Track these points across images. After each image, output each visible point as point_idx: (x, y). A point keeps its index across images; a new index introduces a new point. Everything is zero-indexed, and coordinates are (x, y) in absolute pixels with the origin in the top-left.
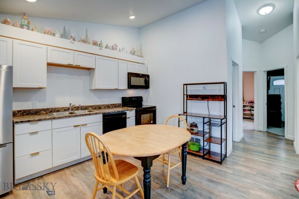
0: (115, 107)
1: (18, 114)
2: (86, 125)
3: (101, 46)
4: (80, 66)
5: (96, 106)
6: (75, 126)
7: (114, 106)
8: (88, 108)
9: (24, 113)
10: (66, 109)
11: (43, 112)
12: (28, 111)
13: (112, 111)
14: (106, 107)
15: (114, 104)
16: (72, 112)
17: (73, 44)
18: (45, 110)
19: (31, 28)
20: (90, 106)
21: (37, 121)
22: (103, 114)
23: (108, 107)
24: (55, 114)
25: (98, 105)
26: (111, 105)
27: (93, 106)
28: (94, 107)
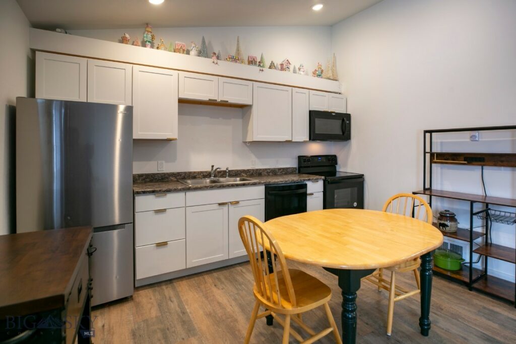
0: (286, 174)
1: (139, 179)
2: (237, 202)
3: (262, 65)
4: (227, 101)
5: (253, 170)
6: (220, 204)
7: (284, 173)
8: (240, 174)
9: (146, 178)
10: (206, 174)
11: (173, 178)
12: (152, 176)
13: (281, 181)
14: (271, 174)
15: (283, 169)
16: (215, 179)
17: (216, 65)
18: (175, 174)
19: (156, 45)
20: (244, 171)
21: (164, 191)
22: (265, 185)
23: (274, 172)
24: (190, 183)
25: (257, 170)
26: (280, 169)
27: (248, 170)
28: (250, 172)
